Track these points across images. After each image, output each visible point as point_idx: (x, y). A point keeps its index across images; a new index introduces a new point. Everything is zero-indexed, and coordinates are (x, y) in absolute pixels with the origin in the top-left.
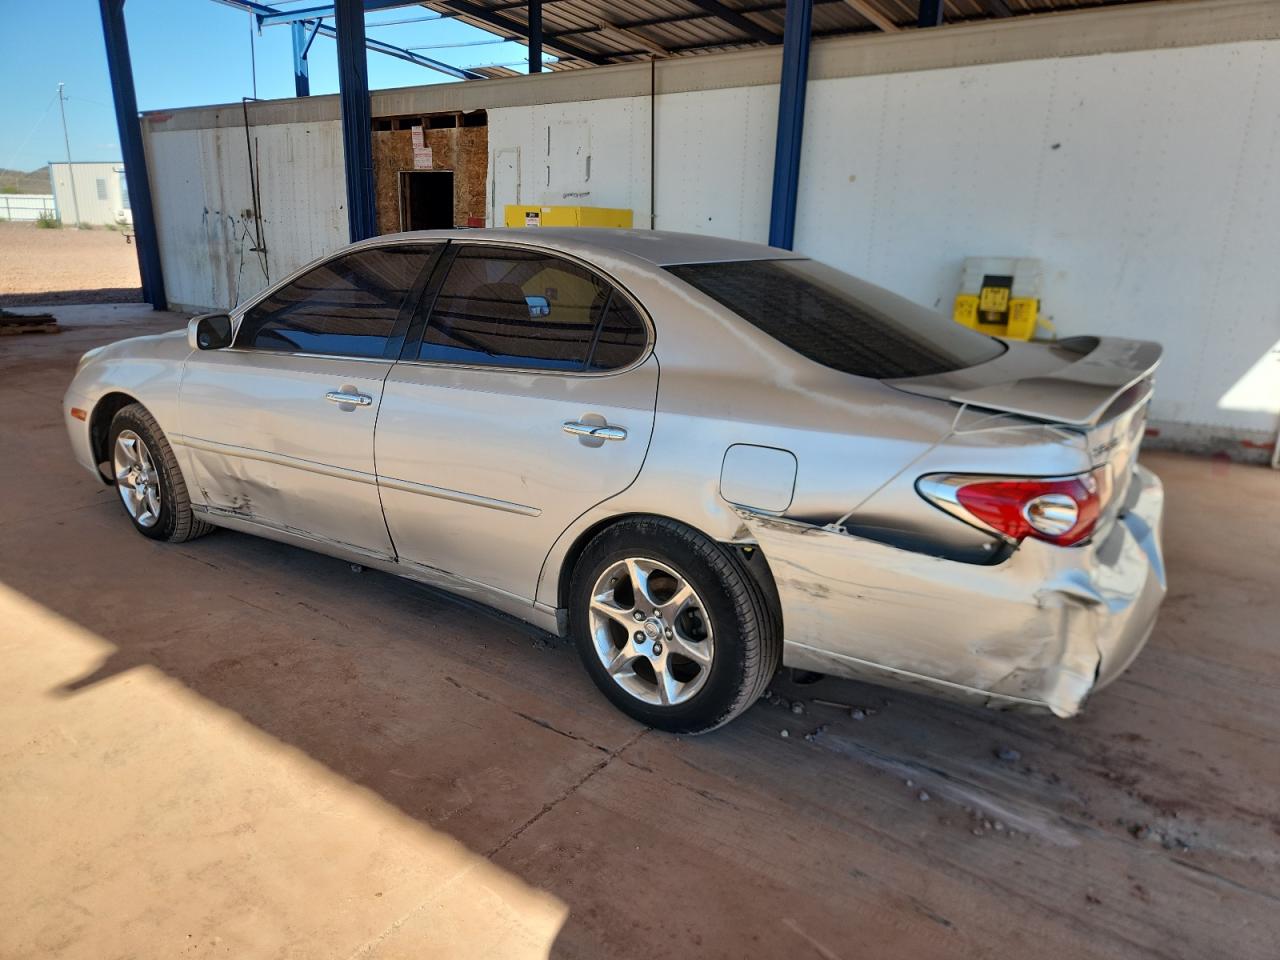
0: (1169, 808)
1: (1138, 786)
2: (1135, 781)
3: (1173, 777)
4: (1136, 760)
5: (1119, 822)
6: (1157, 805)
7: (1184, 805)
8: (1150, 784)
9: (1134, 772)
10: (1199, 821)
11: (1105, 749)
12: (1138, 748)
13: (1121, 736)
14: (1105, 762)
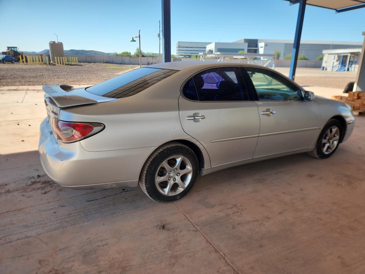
0: (34, 183)
1: (41, 183)
2: (42, 184)
3: (34, 189)
4: (43, 188)
5: (43, 176)
6: (36, 182)
7: (30, 185)
8: (39, 185)
9: (43, 186)
10: (27, 184)
11: (51, 187)
12: (44, 191)
13: (49, 192)
14: (50, 184)
